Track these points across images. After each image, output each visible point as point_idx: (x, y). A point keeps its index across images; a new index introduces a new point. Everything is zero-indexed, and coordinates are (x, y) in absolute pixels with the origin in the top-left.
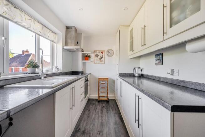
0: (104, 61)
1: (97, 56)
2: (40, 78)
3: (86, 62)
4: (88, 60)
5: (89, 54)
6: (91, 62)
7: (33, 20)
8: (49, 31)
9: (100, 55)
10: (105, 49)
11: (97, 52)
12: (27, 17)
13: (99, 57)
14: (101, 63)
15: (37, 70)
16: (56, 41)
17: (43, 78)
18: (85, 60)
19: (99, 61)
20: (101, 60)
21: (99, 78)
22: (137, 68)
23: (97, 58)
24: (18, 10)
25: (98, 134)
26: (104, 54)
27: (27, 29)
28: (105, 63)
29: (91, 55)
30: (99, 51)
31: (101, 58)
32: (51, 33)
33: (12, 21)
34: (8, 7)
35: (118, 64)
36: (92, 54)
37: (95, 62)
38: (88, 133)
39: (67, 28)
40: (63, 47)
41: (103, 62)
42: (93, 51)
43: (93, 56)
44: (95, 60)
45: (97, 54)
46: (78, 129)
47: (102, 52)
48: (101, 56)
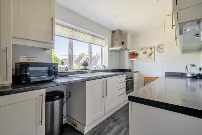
0: (153, 58)
1: (145, 53)
2: (88, 73)
3: (133, 60)
4: (135, 58)
5: (136, 52)
6: (139, 59)
7: (85, 35)
8: (97, 38)
9: (149, 51)
10: (156, 44)
11: (145, 49)
12: (82, 34)
13: (148, 54)
14: (150, 60)
15: (87, 68)
16: (104, 45)
17: (89, 73)
18: (132, 58)
19: (148, 59)
20: (150, 57)
21: (145, 77)
22: (189, 66)
23: (145, 55)
24: (77, 32)
25: (126, 126)
26: (153, 50)
27: (82, 41)
28: (154, 61)
29: (138, 53)
30: (147, 48)
31: (150, 55)
32: (99, 40)
33: (74, 39)
34: (72, 32)
35: (164, 61)
36: (139, 51)
37: (143, 60)
38: (119, 122)
39: (113, 32)
40: (109, 48)
41: (153, 60)
42: (141, 48)
43: (140, 53)
44: (142, 57)
45: (146, 51)
46: (113, 117)
47: (151, 49)
48: (150, 53)
